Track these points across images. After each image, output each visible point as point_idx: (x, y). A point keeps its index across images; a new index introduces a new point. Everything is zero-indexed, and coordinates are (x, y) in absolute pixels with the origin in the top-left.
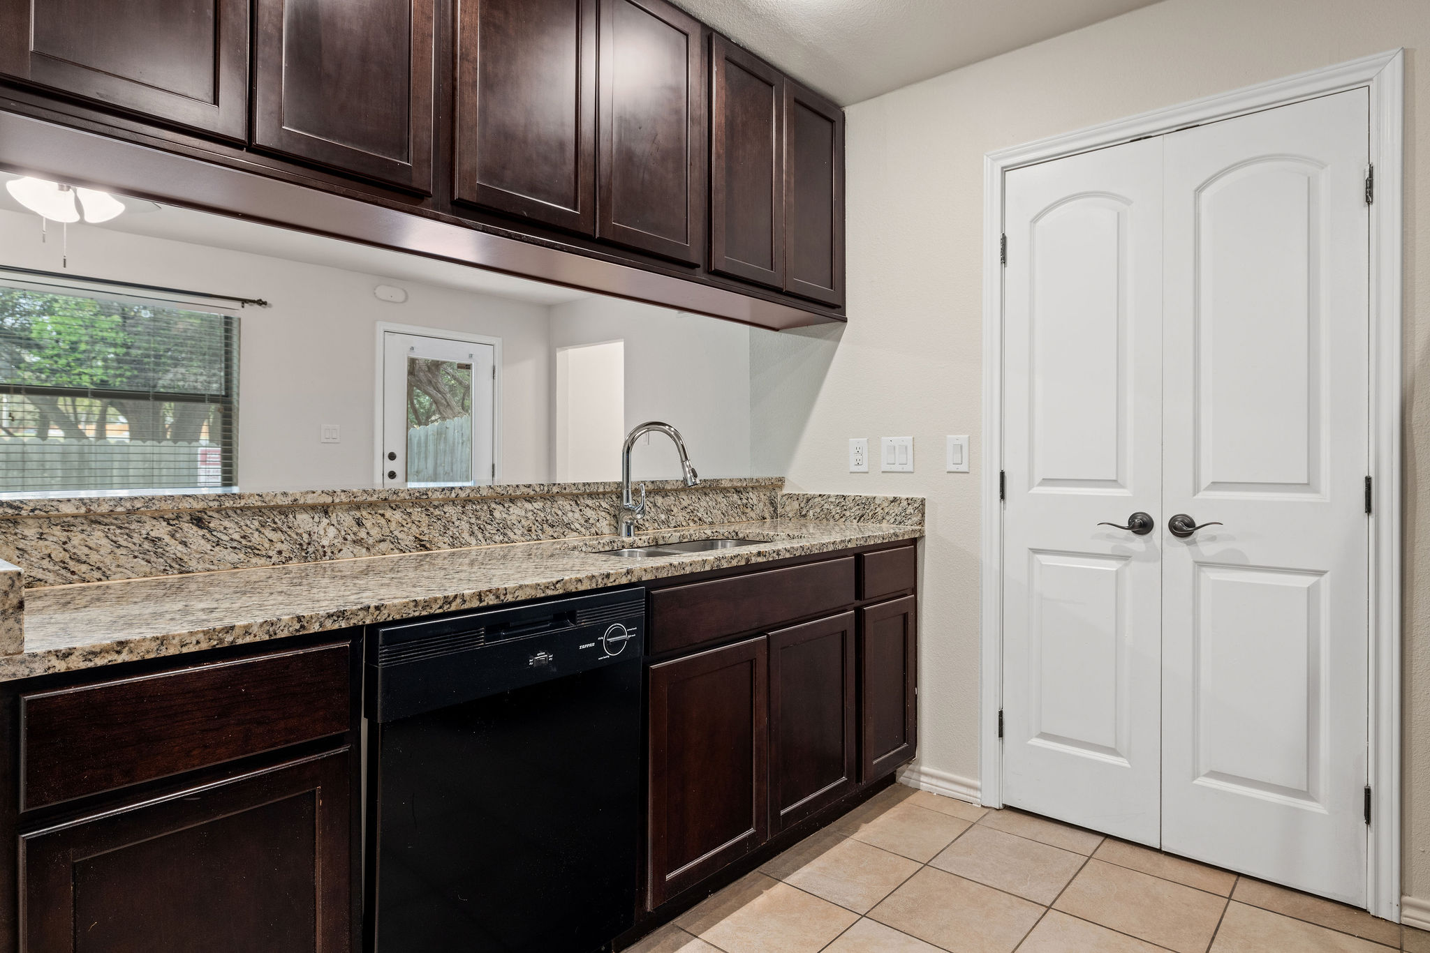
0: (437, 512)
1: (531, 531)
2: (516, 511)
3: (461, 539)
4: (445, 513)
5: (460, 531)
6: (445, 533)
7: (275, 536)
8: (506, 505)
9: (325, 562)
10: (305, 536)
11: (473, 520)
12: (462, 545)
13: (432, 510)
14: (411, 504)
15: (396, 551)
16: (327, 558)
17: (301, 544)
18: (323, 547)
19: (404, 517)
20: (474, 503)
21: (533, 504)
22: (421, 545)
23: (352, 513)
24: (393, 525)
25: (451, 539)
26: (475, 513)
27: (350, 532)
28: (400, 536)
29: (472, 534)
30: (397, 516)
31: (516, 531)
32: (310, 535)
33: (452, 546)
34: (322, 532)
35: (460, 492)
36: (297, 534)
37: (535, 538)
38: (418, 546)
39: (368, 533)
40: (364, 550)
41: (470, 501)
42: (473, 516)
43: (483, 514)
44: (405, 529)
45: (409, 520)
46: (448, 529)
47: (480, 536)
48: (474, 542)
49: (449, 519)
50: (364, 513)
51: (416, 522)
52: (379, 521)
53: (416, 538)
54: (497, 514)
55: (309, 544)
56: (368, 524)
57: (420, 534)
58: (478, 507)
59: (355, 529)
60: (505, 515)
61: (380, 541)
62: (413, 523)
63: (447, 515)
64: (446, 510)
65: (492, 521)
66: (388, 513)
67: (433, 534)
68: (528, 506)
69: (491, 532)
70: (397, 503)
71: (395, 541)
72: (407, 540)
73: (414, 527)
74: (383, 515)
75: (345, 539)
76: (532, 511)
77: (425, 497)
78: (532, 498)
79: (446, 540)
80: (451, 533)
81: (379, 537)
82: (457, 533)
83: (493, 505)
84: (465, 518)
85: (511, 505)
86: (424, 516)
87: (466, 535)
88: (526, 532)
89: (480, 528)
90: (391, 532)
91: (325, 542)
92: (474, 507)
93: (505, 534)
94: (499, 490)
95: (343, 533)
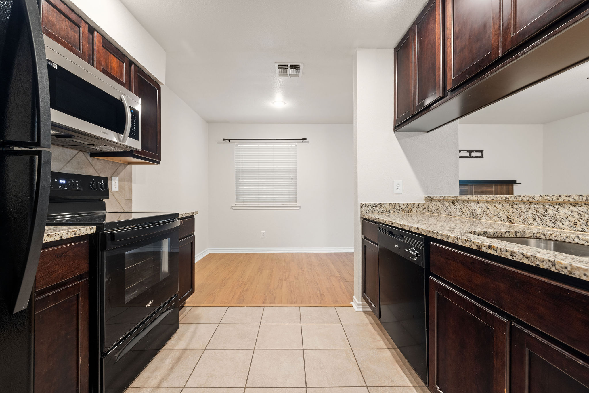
0: (516, 207)
1: (576, 224)
2: (563, 211)
3: (528, 221)
4: (520, 208)
5: (528, 217)
6: (520, 217)
7: (467, 209)
8: (556, 207)
9: (478, 220)
10: (473, 210)
11: (535, 213)
12: (529, 224)
13: (514, 205)
14: (505, 202)
15: (500, 221)
16: (479, 218)
17: (472, 213)
18: (478, 215)
19: (502, 207)
20: (535, 204)
21: (578, 207)
22: (510, 221)
23: (485, 204)
24: (499, 210)
25: (523, 220)
26: (536, 209)
27: (485, 211)
28: (501, 215)
29: (535, 219)
30: (500, 207)
31: (564, 223)
32: (474, 210)
33: (524, 223)
34: (477, 210)
35: (523, 198)
36: (471, 209)
37: (581, 230)
38: (508, 221)
39: (490, 212)
40: (489, 218)
41: (533, 203)
42: (535, 211)
43: (541, 210)
44: (503, 212)
45: (504, 209)
46: (522, 215)
47: (539, 222)
48: (535, 224)
49: (522, 211)
50: (489, 204)
51: (507, 210)
52: (493, 208)
53: (507, 217)
54: (549, 211)
55: (474, 213)
56: (490, 208)
57: (509, 216)
58: (538, 206)
59: (486, 210)
60: (555, 213)
61: (494, 216)
62: (506, 210)
63: (521, 208)
64: (520, 207)
65: (546, 214)
66: (497, 205)
67: (514, 216)
68: (574, 209)
69: (546, 220)
70: (500, 202)
71: (500, 217)
72: (504, 217)
73: (506, 212)
74: (495, 206)
75: (484, 213)
76: (577, 212)
77: (507, 199)
78: (577, 204)
79: (521, 220)
80: (523, 217)
81: (494, 214)
82: (526, 218)
83: (547, 206)
84: (530, 211)
85: (560, 207)
86: (510, 208)
87: (531, 220)
88: (572, 225)
89: (539, 217)
90: (498, 213)
91: (478, 213)
92: (535, 206)
93: (555, 224)
94: (546, 198)
95: (483, 211)
